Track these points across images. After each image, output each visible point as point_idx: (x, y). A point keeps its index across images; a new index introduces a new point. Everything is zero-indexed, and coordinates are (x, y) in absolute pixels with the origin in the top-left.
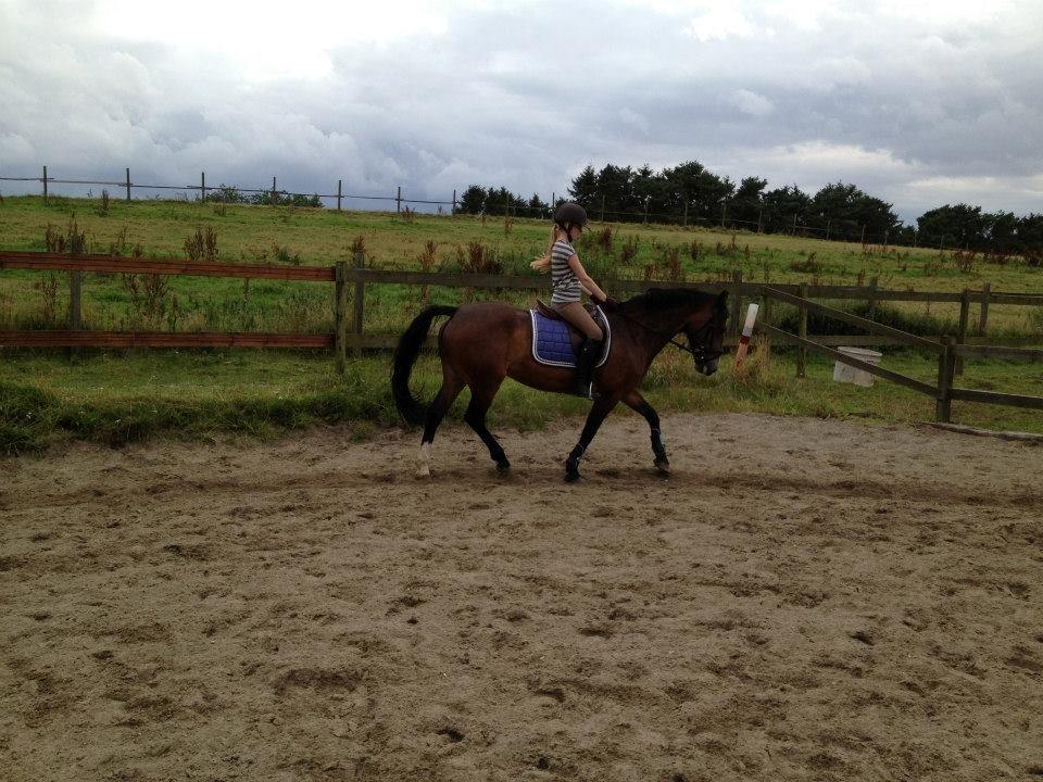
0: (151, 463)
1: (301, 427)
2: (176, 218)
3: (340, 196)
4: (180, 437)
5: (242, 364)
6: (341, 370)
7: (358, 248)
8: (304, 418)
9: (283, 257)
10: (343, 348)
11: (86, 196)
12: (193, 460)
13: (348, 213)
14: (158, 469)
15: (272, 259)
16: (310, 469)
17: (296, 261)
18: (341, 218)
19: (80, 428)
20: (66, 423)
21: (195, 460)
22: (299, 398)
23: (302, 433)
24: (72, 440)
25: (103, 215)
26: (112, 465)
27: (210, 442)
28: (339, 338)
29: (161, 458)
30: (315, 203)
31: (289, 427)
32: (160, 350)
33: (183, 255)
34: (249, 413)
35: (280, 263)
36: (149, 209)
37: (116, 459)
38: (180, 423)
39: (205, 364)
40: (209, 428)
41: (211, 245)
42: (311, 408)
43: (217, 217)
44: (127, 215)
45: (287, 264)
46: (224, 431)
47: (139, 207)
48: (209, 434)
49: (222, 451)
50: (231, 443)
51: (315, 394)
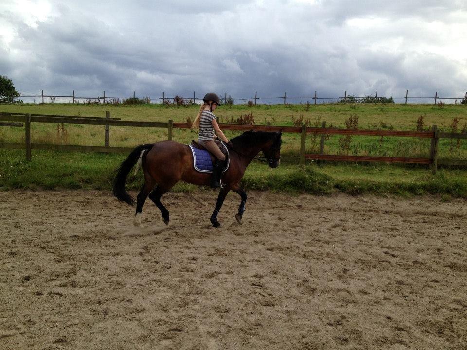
0: (366, 202)
1: (420, 194)
2: (335, 111)
3: (406, 98)
4: (375, 194)
5: (382, 170)
6: (434, 173)
7: (420, 122)
8: (421, 191)
9: (384, 126)
10: (436, 165)
11: (299, 104)
12: (381, 203)
13: (410, 105)
14: (369, 204)
15: (379, 127)
16: (426, 210)
17: (391, 128)
18: (408, 108)
19: (341, 188)
20: (337, 186)
21: (382, 203)
22: (419, 183)
23: (421, 197)
24: (339, 192)
25: (307, 111)
26: (353, 201)
27: (386, 197)
28: (434, 161)
29: (369, 201)
30: (390, 101)
31: (416, 194)
32: (350, 163)
33: (344, 126)
34: (400, 187)
35: (384, 129)
36: (323, 107)
37: (354, 200)
38: (375, 190)
39: (368, 169)
40: (385, 192)
41: (355, 122)
42: (424, 187)
43: (352, 110)
44: (316, 110)
45: (386, 129)
46: (391, 193)
47: (319, 107)
48: (386, 194)
49: (391, 200)
50: (393, 198)
51: (425, 182)
